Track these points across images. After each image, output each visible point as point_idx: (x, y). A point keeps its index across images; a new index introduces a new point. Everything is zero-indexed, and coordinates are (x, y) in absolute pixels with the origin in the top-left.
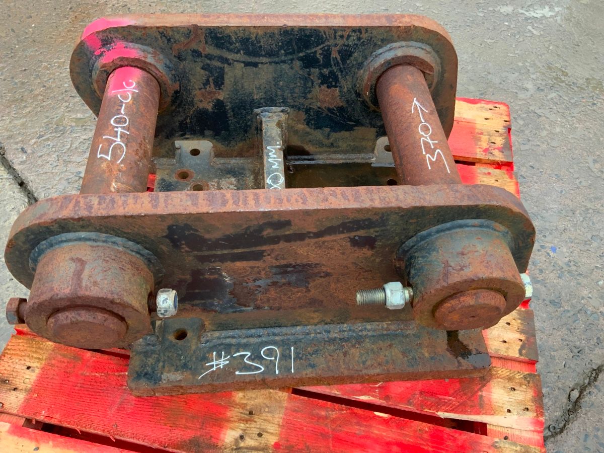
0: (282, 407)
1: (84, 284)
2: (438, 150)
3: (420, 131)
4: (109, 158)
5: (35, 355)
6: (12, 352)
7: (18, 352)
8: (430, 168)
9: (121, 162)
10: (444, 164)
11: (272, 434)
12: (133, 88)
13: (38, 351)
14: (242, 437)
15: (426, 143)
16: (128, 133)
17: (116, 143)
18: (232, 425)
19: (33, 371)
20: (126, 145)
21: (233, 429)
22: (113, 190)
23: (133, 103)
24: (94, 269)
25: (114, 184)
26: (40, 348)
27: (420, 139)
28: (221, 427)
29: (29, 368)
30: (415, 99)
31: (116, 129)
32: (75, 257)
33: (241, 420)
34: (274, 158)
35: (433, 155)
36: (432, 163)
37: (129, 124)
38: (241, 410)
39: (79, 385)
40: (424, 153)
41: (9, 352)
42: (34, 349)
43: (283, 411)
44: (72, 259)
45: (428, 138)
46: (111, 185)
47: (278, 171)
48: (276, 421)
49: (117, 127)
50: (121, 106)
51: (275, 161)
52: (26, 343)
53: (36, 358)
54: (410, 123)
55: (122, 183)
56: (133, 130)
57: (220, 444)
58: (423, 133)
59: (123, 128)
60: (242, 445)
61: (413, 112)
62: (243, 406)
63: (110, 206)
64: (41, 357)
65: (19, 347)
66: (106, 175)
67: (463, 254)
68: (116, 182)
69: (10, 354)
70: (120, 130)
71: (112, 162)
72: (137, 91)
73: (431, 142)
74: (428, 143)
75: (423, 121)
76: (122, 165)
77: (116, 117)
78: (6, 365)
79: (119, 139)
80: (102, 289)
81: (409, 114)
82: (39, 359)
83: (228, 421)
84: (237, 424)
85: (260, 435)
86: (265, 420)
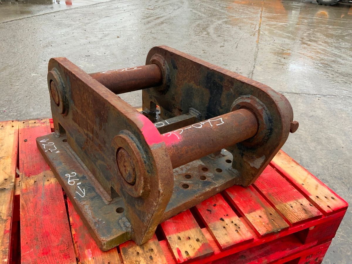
3: (122, 71)
4: (221, 118)
5: (286, 209)
6: (296, 217)
7: (293, 215)
8: (141, 68)
13: (284, 209)
19: (291, 205)
26: (283, 209)
29: (292, 207)
39: (275, 188)
40: (134, 70)
41: (297, 218)
42: (285, 211)
49: (202, 125)
52: (287, 215)
53: (287, 207)
64: (284, 206)
65: (291, 216)
69: (297, 217)
78: (301, 215)
82: (285, 206)
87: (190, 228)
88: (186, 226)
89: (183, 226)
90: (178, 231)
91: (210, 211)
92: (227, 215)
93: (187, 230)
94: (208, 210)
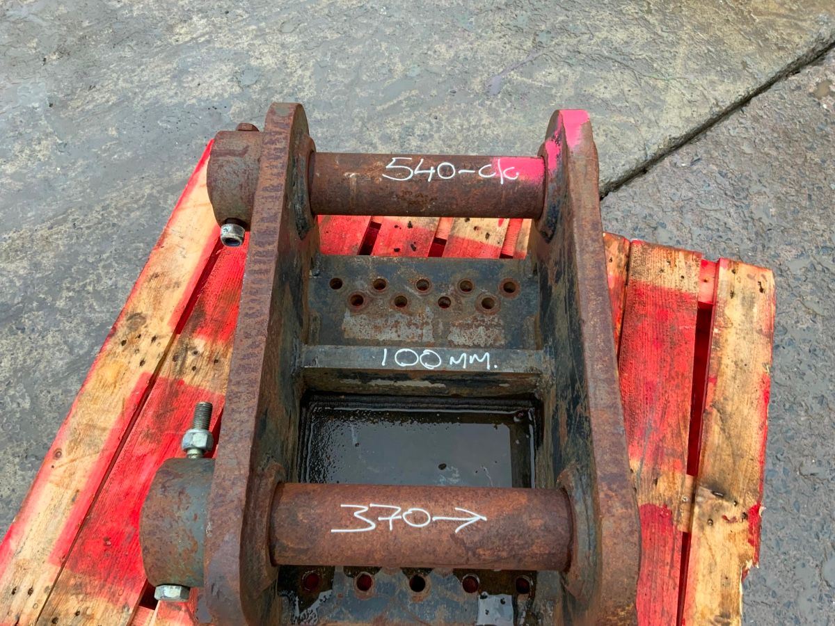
0: (215, 390)
1: (220, 158)
2: (374, 526)
3: (415, 509)
4: (389, 166)
8: (342, 506)
9: (384, 178)
10: (347, 527)
11: (193, 379)
12: (505, 179)
14: (195, 353)
15: (389, 512)
16: (429, 180)
17: (412, 171)
18: (209, 345)
20: (410, 181)
21: (205, 345)
22: (346, 174)
23: (479, 181)
24: (236, 164)
25: (353, 174)
27: (401, 506)
28: (209, 336)
30: (485, 519)
31: (432, 168)
32: (249, 149)
33: (212, 352)
34: (468, 360)
35: (366, 515)
36: (351, 511)
37: (443, 180)
38: (220, 353)
40: (371, 505)
43: (212, 390)
44: (248, 147)
45: (400, 517)
46: (353, 172)
47: (443, 363)
48: (204, 384)
49: (436, 169)
50: (471, 169)
51: (463, 361)
54: (437, 501)
55: (357, 182)
56: (436, 184)
57: (194, 334)
58: (410, 511)
59: (435, 174)
60: (189, 353)
61: (457, 509)
62: (224, 355)
63: (273, 156)
66: (366, 167)
67: (181, 493)
68: (357, 176)
70: (432, 171)
71: (384, 170)
72: (502, 182)
73: (391, 519)
74: (390, 515)
75: (434, 519)
76: (381, 179)
77: (453, 166)
79: (417, 172)
80: (217, 172)
81: (453, 503)
83: (214, 341)
84: (209, 349)
85: (194, 368)
86: (207, 374)
87: (463, 239)
88: (465, 245)
89: (469, 248)
90: (480, 246)
91: (412, 246)
92: (396, 227)
93: (468, 241)
94: (414, 249)
